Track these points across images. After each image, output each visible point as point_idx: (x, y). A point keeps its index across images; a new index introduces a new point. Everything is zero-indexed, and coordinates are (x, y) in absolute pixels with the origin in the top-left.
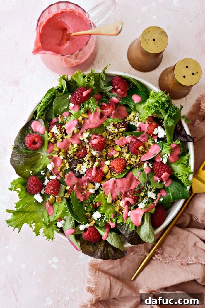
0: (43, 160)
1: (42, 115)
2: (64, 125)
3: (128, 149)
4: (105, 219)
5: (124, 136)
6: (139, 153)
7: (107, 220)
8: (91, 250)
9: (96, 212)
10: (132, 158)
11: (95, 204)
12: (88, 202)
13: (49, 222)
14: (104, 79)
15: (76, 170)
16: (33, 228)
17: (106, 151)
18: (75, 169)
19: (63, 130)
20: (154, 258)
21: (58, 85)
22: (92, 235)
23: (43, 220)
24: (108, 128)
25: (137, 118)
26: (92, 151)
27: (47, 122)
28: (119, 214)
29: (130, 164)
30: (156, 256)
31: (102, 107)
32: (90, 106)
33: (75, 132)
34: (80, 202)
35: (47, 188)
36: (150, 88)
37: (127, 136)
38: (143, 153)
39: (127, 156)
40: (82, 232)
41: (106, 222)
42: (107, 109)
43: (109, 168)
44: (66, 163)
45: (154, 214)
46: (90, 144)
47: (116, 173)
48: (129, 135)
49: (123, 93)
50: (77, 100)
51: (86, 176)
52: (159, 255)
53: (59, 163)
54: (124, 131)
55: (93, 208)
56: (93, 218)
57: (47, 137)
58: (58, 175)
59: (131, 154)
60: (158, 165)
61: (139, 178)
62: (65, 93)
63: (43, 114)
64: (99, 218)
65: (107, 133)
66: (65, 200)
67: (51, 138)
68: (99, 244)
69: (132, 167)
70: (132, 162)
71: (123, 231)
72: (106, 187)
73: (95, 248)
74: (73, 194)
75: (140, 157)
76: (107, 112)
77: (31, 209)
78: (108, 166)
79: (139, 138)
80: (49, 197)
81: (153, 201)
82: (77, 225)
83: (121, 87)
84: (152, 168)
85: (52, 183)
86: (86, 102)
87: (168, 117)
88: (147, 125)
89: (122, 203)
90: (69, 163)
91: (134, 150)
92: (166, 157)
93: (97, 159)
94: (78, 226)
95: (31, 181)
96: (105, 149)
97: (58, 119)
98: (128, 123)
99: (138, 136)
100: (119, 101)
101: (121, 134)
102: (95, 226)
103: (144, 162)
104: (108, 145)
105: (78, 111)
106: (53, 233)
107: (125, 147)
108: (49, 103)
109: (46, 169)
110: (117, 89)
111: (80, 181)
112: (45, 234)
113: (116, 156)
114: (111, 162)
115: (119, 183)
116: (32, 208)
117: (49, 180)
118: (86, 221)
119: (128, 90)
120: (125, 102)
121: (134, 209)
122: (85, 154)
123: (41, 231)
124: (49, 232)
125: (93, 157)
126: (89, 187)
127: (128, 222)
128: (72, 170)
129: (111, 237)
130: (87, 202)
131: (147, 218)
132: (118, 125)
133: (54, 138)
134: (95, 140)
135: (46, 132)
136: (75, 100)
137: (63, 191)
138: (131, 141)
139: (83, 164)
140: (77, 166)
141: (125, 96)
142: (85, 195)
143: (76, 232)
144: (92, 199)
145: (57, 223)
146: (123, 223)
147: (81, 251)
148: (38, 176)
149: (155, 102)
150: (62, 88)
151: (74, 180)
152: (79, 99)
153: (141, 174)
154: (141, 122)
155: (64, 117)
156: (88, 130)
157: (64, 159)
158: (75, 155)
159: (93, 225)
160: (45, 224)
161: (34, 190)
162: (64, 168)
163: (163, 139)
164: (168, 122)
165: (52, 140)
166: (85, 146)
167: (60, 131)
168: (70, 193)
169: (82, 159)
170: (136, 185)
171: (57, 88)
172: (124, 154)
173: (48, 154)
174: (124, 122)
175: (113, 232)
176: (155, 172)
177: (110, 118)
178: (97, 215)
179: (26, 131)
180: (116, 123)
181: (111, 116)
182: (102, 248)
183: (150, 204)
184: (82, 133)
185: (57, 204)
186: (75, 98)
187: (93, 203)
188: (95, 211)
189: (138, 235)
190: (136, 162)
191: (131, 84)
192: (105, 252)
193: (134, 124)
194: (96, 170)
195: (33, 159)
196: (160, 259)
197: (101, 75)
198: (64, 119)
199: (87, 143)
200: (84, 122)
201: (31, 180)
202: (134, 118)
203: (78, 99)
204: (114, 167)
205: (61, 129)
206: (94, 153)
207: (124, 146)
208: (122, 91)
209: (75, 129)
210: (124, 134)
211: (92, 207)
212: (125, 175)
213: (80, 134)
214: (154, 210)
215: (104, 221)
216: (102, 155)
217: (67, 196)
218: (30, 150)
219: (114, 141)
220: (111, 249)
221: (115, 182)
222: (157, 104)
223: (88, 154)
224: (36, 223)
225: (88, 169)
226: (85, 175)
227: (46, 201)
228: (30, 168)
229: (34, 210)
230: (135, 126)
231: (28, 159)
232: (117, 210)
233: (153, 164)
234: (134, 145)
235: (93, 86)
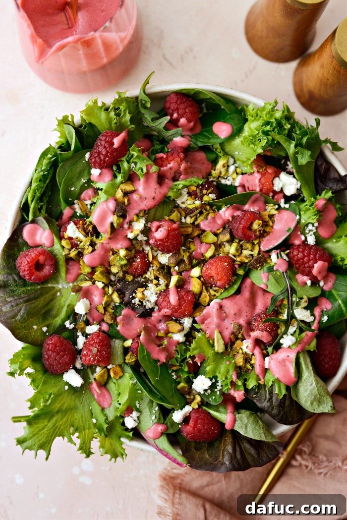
0: (63, 299)
1: (40, 210)
2: (88, 217)
3: (231, 234)
4: (221, 388)
5: (216, 210)
6: (255, 235)
7: (225, 389)
8: (207, 460)
9: (198, 377)
10: (243, 251)
11: (191, 362)
12: (177, 362)
13: (107, 423)
14: (149, 105)
15: (136, 301)
16: (75, 444)
17: (188, 249)
18: (133, 301)
19: (90, 228)
21: (58, 140)
22: (203, 425)
23: (94, 421)
24: (179, 202)
25: (232, 169)
26: (159, 255)
27: (54, 220)
28: (246, 371)
29: (242, 264)
31: (158, 162)
32: (133, 165)
33: (115, 225)
34: (161, 365)
35: (85, 352)
36: (243, 102)
37: (221, 209)
38: (263, 234)
39: (232, 249)
40: (180, 426)
41: (223, 394)
42: (169, 164)
43: (202, 282)
44: (113, 293)
45: (317, 351)
46: (151, 241)
47: (219, 287)
48: (226, 205)
49: (192, 124)
50: (105, 158)
51: (160, 310)
53: (96, 299)
54: (213, 199)
55: (189, 372)
56: (194, 392)
57: (61, 251)
58: (101, 322)
59: (239, 243)
60: (299, 251)
61: (267, 286)
62: (77, 150)
63: (42, 207)
64: (206, 388)
65: (180, 214)
66: (128, 369)
67: (70, 250)
68: (221, 442)
69: (247, 269)
70: (246, 257)
71: (262, 403)
72: (206, 322)
73: (214, 452)
74: (143, 350)
75: (259, 244)
76: (171, 168)
77: (62, 405)
78: (199, 278)
79: (246, 207)
80: (94, 372)
81: (308, 325)
82: (165, 413)
83: (186, 112)
84: (288, 261)
85: (93, 340)
86: (124, 159)
87: (296, 146)
88: (257, 176)
89: (246, 346)
90: (117, 292)
91: (243, 233)
92: (312, 230)
93: (172, 270)
94: (168, 414)
95: (50, 348)
96: (184, 245)
97: (74, 209)
98: (217, 182)
99: (244, 204)
100: (189, 143)
101: (208, 208)
102: (205, 408)
103: (270, 251)
104: (188, 236)
105: (112, 180)
106: (122, 444)
107: (222, 231)
108: (47, 181)
109: (73, 316)
110: (178, 120)
111: (151, 324)
112: (105, 451)
113: (209, 254)
114: (202, 269)
115: (230, 307)
116: (67, 401)
117: (86, 335)
118: (183, 402)
119: (200, 119)
120: (201, 142)
121: (275, 352)
122: (146, 266)
123: (95, 444)
124: (111, 445)
125: (164, 269)
126: (171, 330)
127: (270, 381)
128: (128, 304)
129: (241, 421)
130: (173, 361)
131: (306, 364)
132: (198, 191)
133: (75, 249)
134: (160, 229)
135: (56, 240)
136: (101, 160)
137: (119, 351)
138: (232, 217)
139: (146, 287)
140: (136, 293)
141: (198, 130)
142: (166, 349)
143: (167, 429)
144: (183, 354)
145: (124, 422)
146: (259, 387)
147: (188, 465)
148: (61, 334)
149: (262, 126)
150: (68, 145)
151: (137, 324)
152: (107, 156)
153: (271, 277)
154: (242, 174)
155: (86, 202)
156: (141, 214)
157: (106, 286)
158: (125, 273)
159: (199, 406)
160: (100, 429)
161: (60, 364)
162: (109, 305)
163: (297, 197)
164: (299, 157)
166: (141, 249)
167: (85, 231)
168: (135, 353)
169: (142, 276)
170: (265, 304)
171: (57, 146)
172: (224, 246)
174: (210, 184)
175: (243, 411)
176: (297, 265)
177: (178, 180)
178: (201, 384)
179: (16, 249)
180: (194, 188)
181: (180, 176)
182: (230, 448)
183: (303, 335)
184: (130, 223)
186: (99, 155)
187: (188, 362)
188: (196, 377)
189: (296, 401)
190: (252, 255)
191: (203, 105)
192: (238, 456)
193: (229, 183)
194: (178, 292)
195: (41, 302)
197: (140, 98)
198: (87, 205)
199: (144, 242)
200: (129, 201)
201: (49, 345)
202: (227, 171)
203: (106, 156)
204: (211, 277)
205: (85, 226)
206: (164, 259)
207: (221, 229)
208: (189, 121)
209: (113, 219)
210: (214, 207)
211: (186, 369)
212: (238, 288)
213: (126, 226)
214: (314, 343)
215: (218, 393)
216: (181, 259)
217: (130, 359)
218: (32, 284)
219: (198, 225)
220: (247, 446)
221: (221, 307)
222: (268, 128)
223: (151, 265)
224: (80, 432)
225: (159, 295)
226: (156, 308)
227: (90, 381)
228: (41, 321)
229: (70, 406)
230: (231, 185)
231: (33, 303)
232: (240, 362)
233: (288, 251)
234: (240, 221)
235: (129, 123)
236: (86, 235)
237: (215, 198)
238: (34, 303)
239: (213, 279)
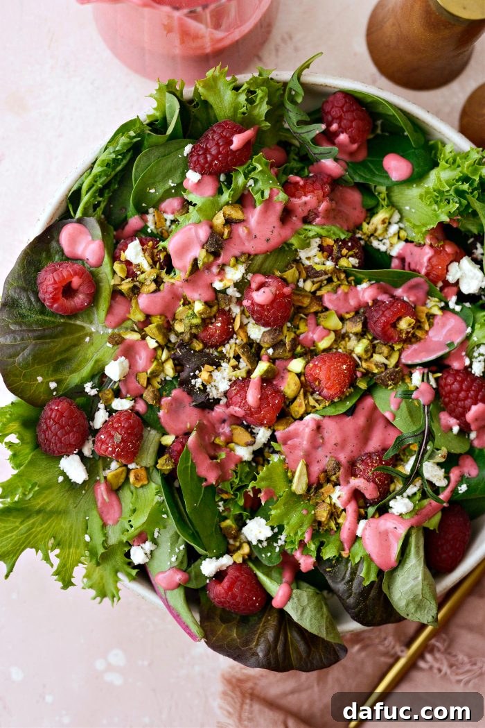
0: (92, 349)
1: (95, 207)
2: (163, 240)
3: (365, 325)
4: (283, 543)
5: (353, 283)
6: (399, 337)
7: (288, 548)
8: (233, 640)
9: (256, 518)
10: (374, 355)
11: (251, 494)
12: (232, 488)
13: (104, 547)
14: (299, 100)
15: (198, 383)
16: (52, 565)
17: (295, 327)
18: (193, 382)
19: (162, 256)
20: (422, 664)
21: (152, 112)
22: (242, 591)
23: (87, 538)
24: (303, 254)
25: (394, 229)
26: (250, 326)
27: (112, 228)
28: (327, 530)
29: (367, 374)
30: (429, 657)
31: (290, 189)
32: (251, 182)
33: (200, 264)
34: (207, 487)
35: (102, 437)
36: (439, 136)
37: (360, 284)
38: (410, 339)
39: (359, 348)
41: (283, 553)
42: (306, 196)
43: (301, 382)
44: (166, 360)
45: (437, 532)
46: (246, 303)
47: (324, 397)
48: (369, 281)
49: (355, 146)
50: (213, 161)
51: (227, 405)
52: (438, 655)
53: (142, 360)
54: (354, 267)
55: (244, 508)
56: (242, 537)
57: (110, 277)
58: (137, 397)
59: (372, 341)
60: (455, 380)
61: (394, 417)
62: (173, 137)
63: (99, 203)
64: (263, 538)
65: (300, 273)
66: (157, 478)
67: (123, 280)
68: (260, 619)
69: (372, 383)
70: (377, 365)
71: (337, 583)
72: (289, 442)
73: (246, 631)
74: (187, 459)
75: (401, 351)
76: (305, 203)
77: (48, 503)
78: (299, 375)
79: (399, 292)
80: (107, 466)
81: (437, 490)
82: (192, 557)
83: (351, 127)
84: (434, 389)
85: (119, 421)
86: (240, 169)
88: (428, 252)
89: (338, 495)
90: (174, 360)
91: (383, 329)
92: (483, 355)
93: (263, 352)
94: (195, 560)
95: (53, 416)
96: (291, 321)
97: (145, 221)
98: (366, 242)
99: (397, 286)
100: (343, 173)
101: (343, 276)
102: (251, 565)
103: (413, 366)
104: (300, 309)
105: (214, 196)
106: (117, 582)
107: (353, 317)
108: (119, 168)
109: (100, 377)
110: (336, 134)
111: (209, 421)
112: (90, 584)
113: (323, 344)
114: (307, 363)
115: (332, 431)
116: (54, 499)
117: (110, 411)
118: (223, 548)
119: (369, 141)
120: (361, 176)
121: (377, 516)
122: (228, 335)
123: (79, 572)
124: (102, 578)
125: (251, 347)
126: (236, 439)
127: (357, 554)
128: (185, 384)
129: (299, 600)
130: (227, 486)
131: (417, 547)
132: (335, 248)
133: (130, 279)
134: (262, 290)
135: (107, 259)
136: (206, 162)
137: (151, 449)
138: (373, 301)
139: (218, 366)
140: (200, 371)
141: (362, 156)
142: (221, 466)
143: (188, 580)
144: (243, 479)
145: (129, 551)
146: (339, 559)
147: (203, 640)
148: (74, 399)
149: (457, 181)
150: (164, 123)
151: (190, 417)
152: (218, 159)
153: (403, 405)
154: (407, 241)
155: (165, 216)
156: (243, 259)
157: (161, 347)
158: (194, 336)
159: (244, 560)
160: (93, 554)
161: (61, 442)
162: (157, 376)
163: (476, 300)
165: (125, 286)
166: (227, 308)
167: (153, 258)
168: (175, 459)
169: (217, 349)
170: (384, 440)
171: (148, 121)
172: (350, 339)
173: (110, 331)
174: (355, 241)
175: (305, 585)
176: (447, 399)
177: (310, 223)
178: (257, 530)
179: (44, 255)
180: (330, 242)
181: (314, 219)
182: (270, 634)
183: (426, 502)
184: (222, 268)
185: (133, 488)
186: (205, 154)
187: (246, 492)
188: (252, 518)
189: (385, 595)
190: (386, 366)
191: (379, 122)
192: (279, 649)
193: (383, 248)
194: (262, 388)
195: (60, 343)
196: (441, 667)
197: (290, 85)
198: (166, 220)
199: (234, 300)
200: (230, 233)
201: (52, 410)
202: (386, 230)
203: (215, 158)
204: (317, 379)
205: (156, 251)
206: (256, 332)
207: (352, 314)
208: (352, 140)
209: (201, 254)
210: (352, 278)
211: (241, 502)
212: (351, 407)
213: (215, 270)
214: (437, 518)
215: (277, 549)
216: (282, 341)
217: (164, 464)
218: (53, 314)
219: (320, 299)
220: (296, 636)
221: (319, 427)
222: (465, 187)
223: (235, 336)
224: (62, 549)
225: (234, 383)
226: (224, 401)
227: (98, 478)
228: (50, 372)
229: (58, 507)
230: (386, 252)
231: (45, 343)
232: (322, 516)
233: (439, 375)
234: (384, 312)
235: (264, 118)
236: (153, 265)
237: (357, 265)
238: (49, 343)
239: (319, 383)
